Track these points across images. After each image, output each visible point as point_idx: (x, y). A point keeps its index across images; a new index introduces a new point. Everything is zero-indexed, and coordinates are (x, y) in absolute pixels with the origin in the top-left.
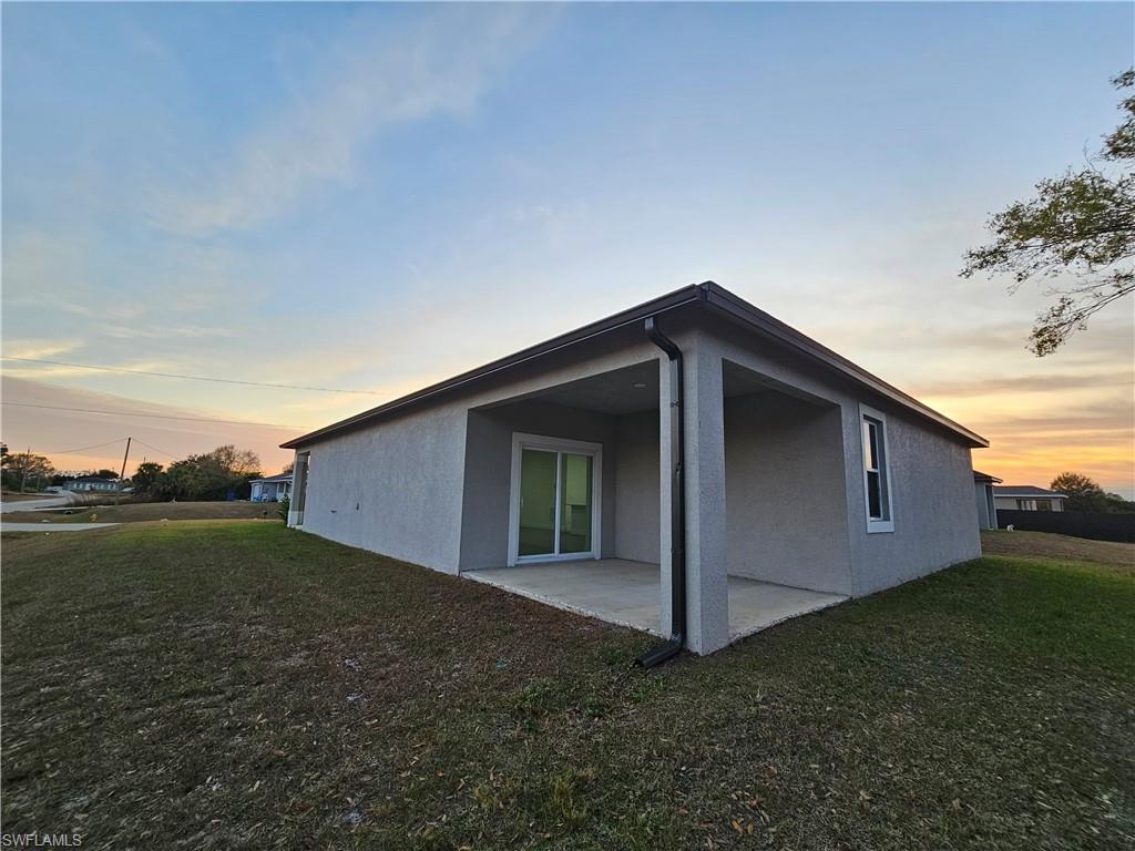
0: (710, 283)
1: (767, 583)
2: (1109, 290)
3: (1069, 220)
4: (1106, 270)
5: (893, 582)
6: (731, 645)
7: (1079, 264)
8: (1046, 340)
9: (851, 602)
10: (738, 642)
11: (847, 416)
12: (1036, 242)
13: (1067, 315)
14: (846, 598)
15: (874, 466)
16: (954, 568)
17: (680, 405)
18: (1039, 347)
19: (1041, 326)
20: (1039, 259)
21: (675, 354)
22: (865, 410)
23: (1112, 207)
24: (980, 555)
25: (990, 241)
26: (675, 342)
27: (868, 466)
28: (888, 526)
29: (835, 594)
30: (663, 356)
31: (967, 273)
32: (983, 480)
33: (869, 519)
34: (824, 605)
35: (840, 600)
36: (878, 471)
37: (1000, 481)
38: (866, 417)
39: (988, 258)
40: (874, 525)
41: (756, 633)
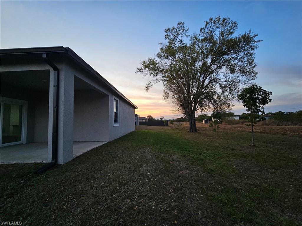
0: (69, 48)
1: (89, 141)
2: (155, 81)
3: (151, 67)
4: (156, 78)
5: (119, 137)
6: (73, 159)
7: (152, 75)
8: (147, 89)
9: (109, 142)
10: (76, 158)
11: (110, 98)
12: (147, 69)
13: (150, 85)
14: (107, 142)
15: (116, 111)
16: (130, 133)
17: (58, 87)
18: (146, 90)
19: (147, 86)
20: (147, 73)
21: (56, 69)
22: (114, 97)
23: (157, 66)
24: (135, 130)
25: (140, 66)
26: (56, 65)
27: (115, 110)
28: (118, 125)
29: (105, 141)
30: (51, 70)
31: (136, 72)
32: (137, 116)
33: (114, 123)
34: (102, 144)
35: (106, 142)
36: (117, 112)
37: (139, 116)
38: (115, 99)
39: (140, 70)
40: (115, 124)
41: (82, 154)
